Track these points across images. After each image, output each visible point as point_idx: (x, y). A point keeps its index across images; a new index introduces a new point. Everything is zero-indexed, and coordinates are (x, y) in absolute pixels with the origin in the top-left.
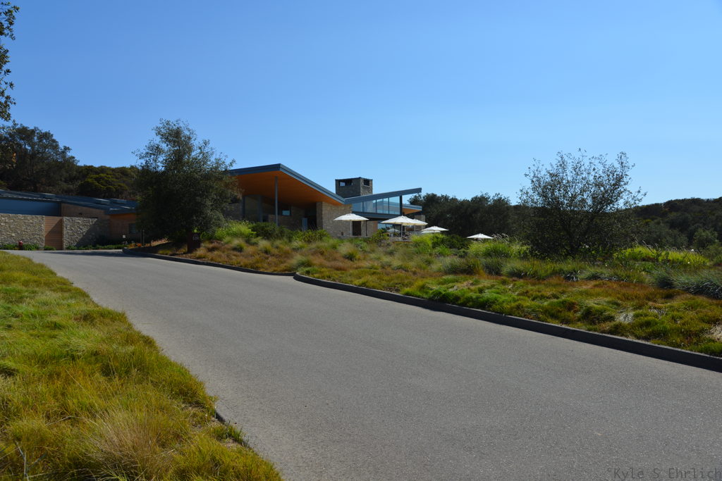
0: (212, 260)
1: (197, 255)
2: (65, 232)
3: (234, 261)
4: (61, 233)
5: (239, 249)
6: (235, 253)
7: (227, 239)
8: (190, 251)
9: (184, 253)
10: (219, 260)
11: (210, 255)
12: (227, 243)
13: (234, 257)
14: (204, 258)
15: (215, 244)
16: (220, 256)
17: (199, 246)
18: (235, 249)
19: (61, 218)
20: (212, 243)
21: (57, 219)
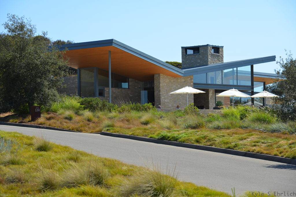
0: (50, 125)
1: (39, 123)
3: (65, 126)
5: (70, 118)
6: (66, 121)
7: (61, 111)
8: (33, 120)
9: (29, 121)
10: (54, 125)
11: (48, 122)
12: (60, 114)
13: (65, 124)
14: (44, 124)
15: (52, 115)
16: (55, 123)
17: (40, 117)
18: (66, 118)
20: (49, 114)
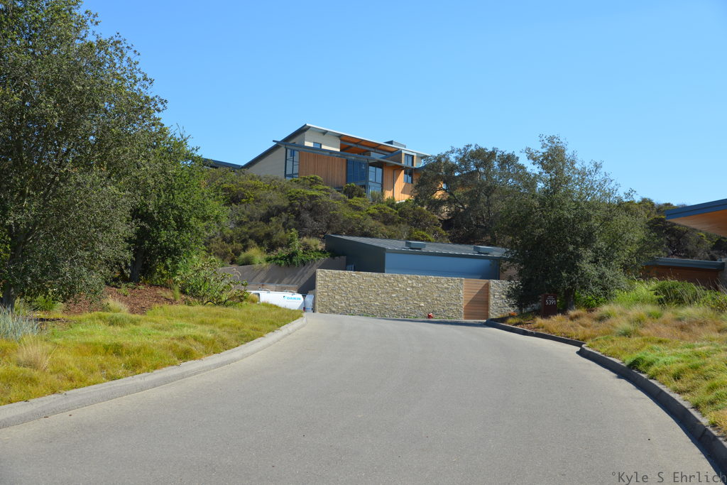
2: (492, 302)
4: (487, 303)
5: (604, 318)
6: (592, 322)
19: (487, 280)
21: (483, 282)
